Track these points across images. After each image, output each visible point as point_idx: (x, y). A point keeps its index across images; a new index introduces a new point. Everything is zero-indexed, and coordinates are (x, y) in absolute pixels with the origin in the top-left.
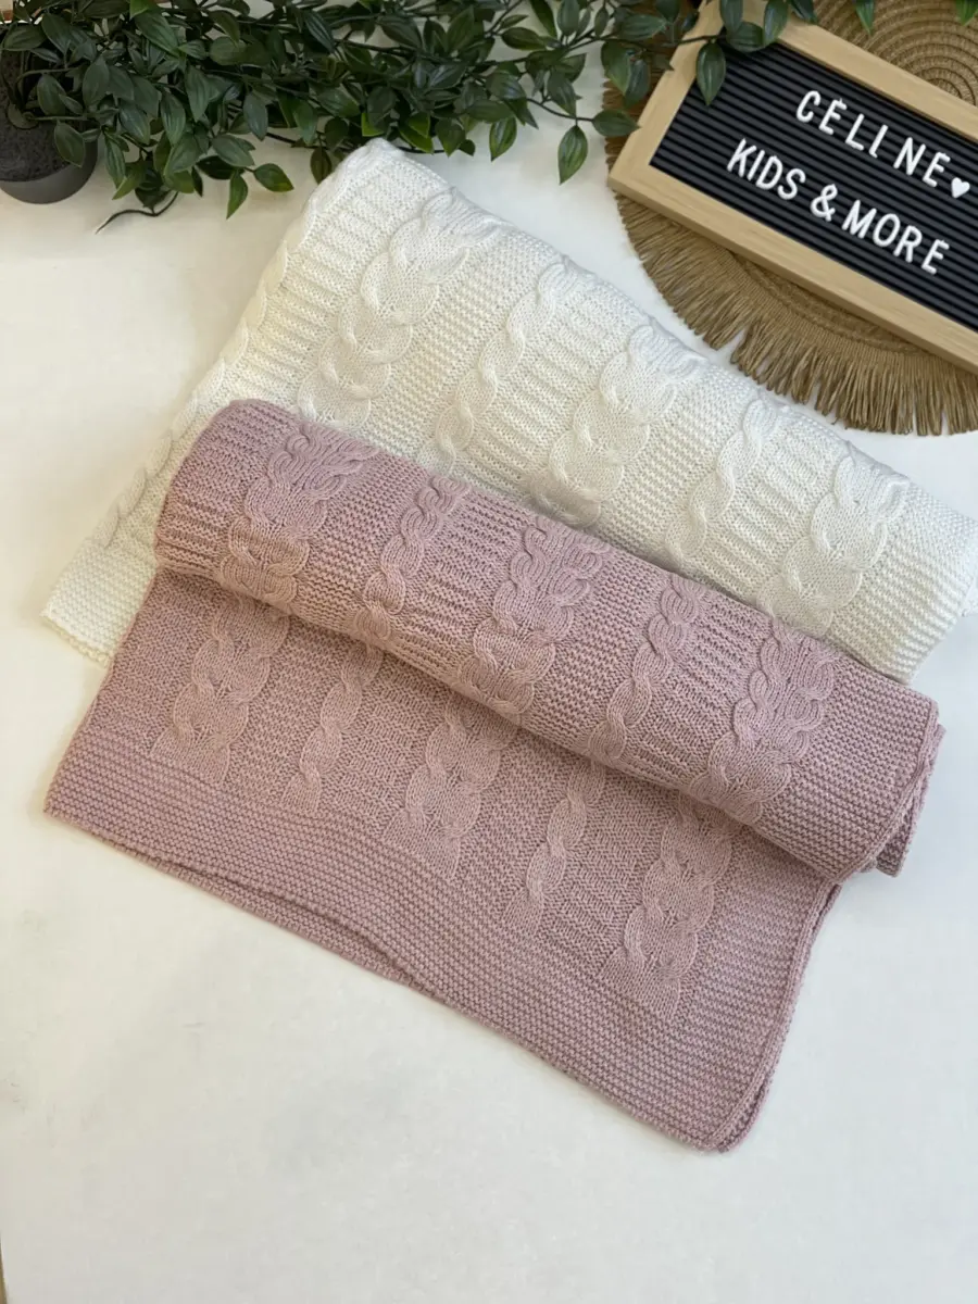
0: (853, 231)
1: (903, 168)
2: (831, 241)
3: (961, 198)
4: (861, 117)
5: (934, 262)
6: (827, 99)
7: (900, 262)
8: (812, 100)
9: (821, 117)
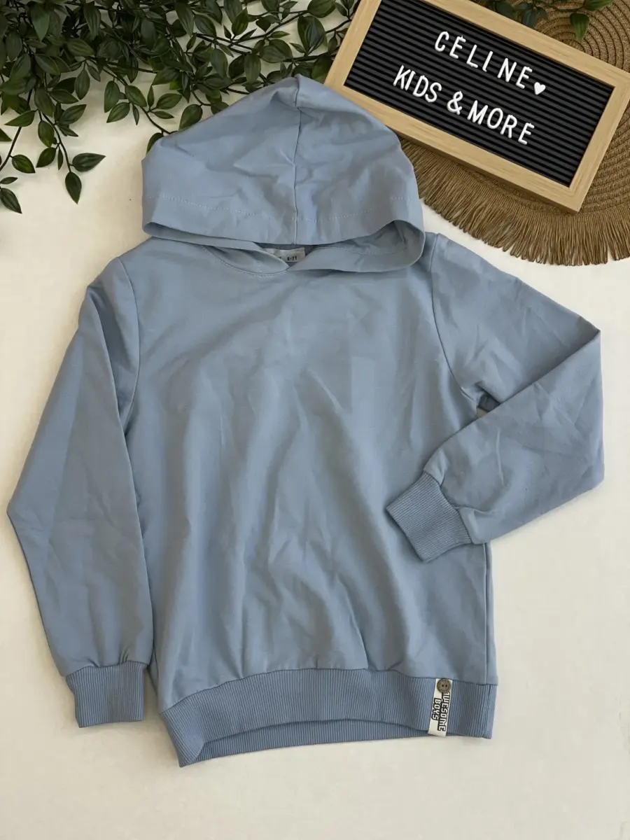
0: (474, 120)
1: (503, 77)
2: (460, 127)
3: (540, 95)
4: (475, 47)
5: (526, 137)
6: (453, 36)
7: (504, 138)
8: (444, 37)
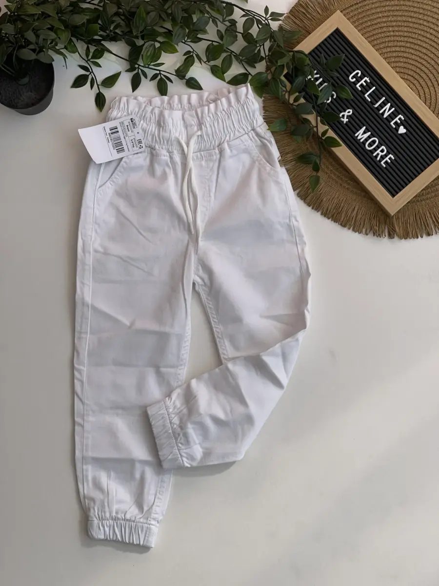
0: (359, 138)
1: (383, 114)
3: (401, 135)
4: (374, 88)
5: (386, 162)
6: (363, 76)
7: (374, 158)
8: (358, 73)
9: (359, 82)
